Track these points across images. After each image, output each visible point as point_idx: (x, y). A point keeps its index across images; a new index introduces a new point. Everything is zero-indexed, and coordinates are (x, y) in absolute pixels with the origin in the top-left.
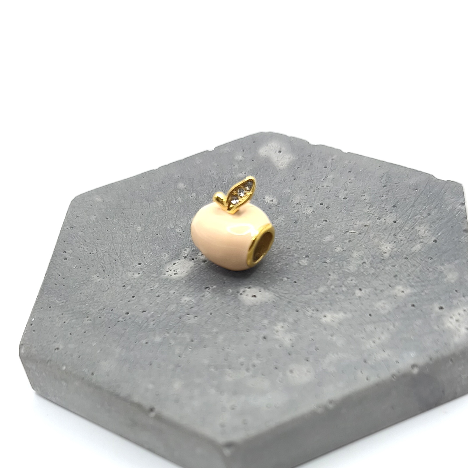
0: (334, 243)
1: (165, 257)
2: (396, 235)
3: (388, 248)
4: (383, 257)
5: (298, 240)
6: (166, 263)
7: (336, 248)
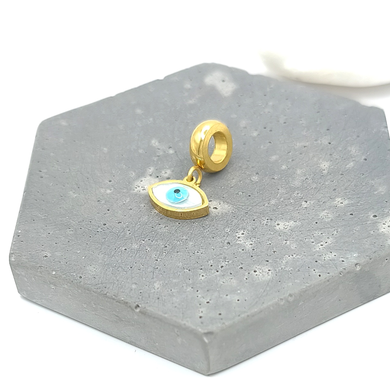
0: (279, 162)
1: (133, 176)
2: (331, 155)
3: (326, 166)
4: (322, 173)
5: (248, 160)
6: (134, 180)
7: (281, 166)
